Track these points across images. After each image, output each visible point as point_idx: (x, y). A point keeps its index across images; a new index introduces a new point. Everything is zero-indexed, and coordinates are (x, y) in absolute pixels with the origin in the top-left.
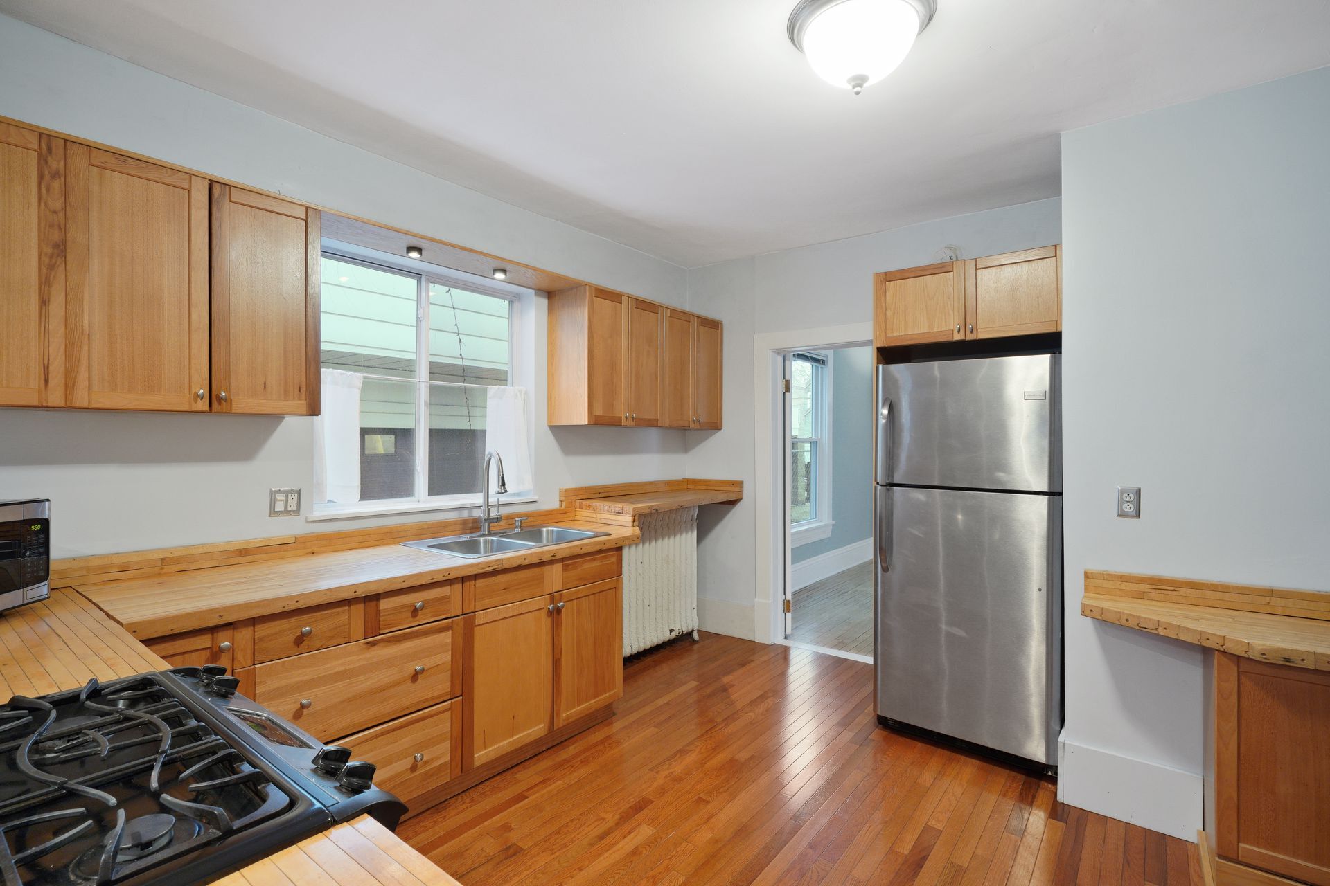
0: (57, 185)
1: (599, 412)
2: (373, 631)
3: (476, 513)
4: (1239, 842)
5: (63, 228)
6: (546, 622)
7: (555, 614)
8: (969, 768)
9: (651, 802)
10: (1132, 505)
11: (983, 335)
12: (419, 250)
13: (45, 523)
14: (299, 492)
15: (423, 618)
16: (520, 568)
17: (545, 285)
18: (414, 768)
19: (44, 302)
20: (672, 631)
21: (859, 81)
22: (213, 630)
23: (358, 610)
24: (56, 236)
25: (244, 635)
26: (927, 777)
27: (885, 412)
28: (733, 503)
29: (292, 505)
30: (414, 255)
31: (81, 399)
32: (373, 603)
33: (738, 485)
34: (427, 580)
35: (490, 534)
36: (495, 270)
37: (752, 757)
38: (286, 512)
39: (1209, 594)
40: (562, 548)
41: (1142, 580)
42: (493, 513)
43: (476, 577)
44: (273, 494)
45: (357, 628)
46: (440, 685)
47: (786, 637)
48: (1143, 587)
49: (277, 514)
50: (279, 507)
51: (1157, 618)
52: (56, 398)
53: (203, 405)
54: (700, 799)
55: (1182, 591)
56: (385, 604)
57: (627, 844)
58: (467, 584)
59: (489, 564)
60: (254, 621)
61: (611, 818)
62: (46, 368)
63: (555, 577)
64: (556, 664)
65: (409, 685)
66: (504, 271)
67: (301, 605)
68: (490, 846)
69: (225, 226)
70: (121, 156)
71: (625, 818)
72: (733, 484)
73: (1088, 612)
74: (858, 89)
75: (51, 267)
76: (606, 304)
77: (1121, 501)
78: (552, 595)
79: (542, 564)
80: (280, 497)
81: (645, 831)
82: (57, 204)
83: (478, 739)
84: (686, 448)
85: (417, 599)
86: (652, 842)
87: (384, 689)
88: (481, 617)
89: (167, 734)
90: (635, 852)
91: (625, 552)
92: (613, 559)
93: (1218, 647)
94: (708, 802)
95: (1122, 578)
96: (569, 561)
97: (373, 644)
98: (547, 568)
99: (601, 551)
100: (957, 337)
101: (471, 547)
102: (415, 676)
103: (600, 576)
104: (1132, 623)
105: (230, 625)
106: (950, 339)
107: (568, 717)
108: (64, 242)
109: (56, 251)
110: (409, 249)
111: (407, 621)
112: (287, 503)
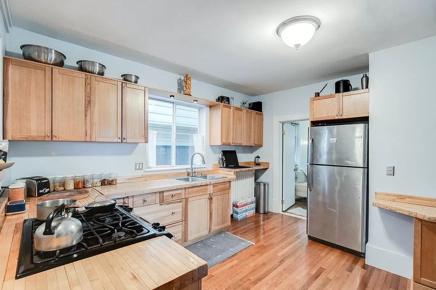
0: (89, 86)
1: (224, 142)
2: (162, 202)
3: (189, 170)
4: (421, 277)
5: (90, 97)
6: (208, 202)
7: (211, 199)
8: (337, 253)
10: (392, 172)
11: (344, 117)
12: (174, 96)
14: (142, 164)
15: (175, 198)
16: (201, 186)
17: (208, 104)
19: (86, 116)
21: (298, 46)
23: (158, 195)
24: (88, 99)
25: (131, 200)
26: (323, 254)
27: (311, 142)
28: (266, 169)
29: (141, 167)
30: (172, 97)
31: (93, 140)
32: (162, 194)
33: (268, 164)
34: (176, 188)
35: (193, 176)
37: (268, 245)
38: (139, 169)
39: (417, 200)
40: (213, 181)
41: (394, 195)
42: (194, 170)
43: (189, 188)
44: (136, 164)
45: (158, 200)
46: (179, 217)
47: (283, 211)
48: (394, 198)
49: (137, 169)
50: (138, 168)
51: (396, 207)
52: (88, 139)
53: (120, 141)
54: (252, 255)
55: (407, 199)
56: (165, 194)
57: (230, 265)
58: (186, 190)
59: (192, 184)
60: (133, 197)
62: (86, 132)
63: (210, 189)
64: (211, 214)
65: (171, 217)
67: (144, 193)
69: (125, 93)
72: (266, 163)
73: (374, 205)
74: (297, 48)
75: (87, 107)
77: (388, 170)
78: (210, 194)
79: (207, 185)
82: (89, 91)
83: (189, 233)
84: (251, 152)
85: (173, 193)
86: (237, 265)
87: (164, 217)
88: (190, 199)
89: (121, 217)
90: (232, 267)
91: (232, 183)
92: (228, 185)
93: (414, 216)
94: (254, 256)
95: (387, 195)
96: (215, 185)
97: (162, 205)
98: (208, 186)
99: (224, 182)
100: (336, 118)
101: (187, 180)
102: (172, 214)
103: (224, 190)
104: (388, 208)
105: (128, 197)
106: (334, 118)
108: (90, 100)
109: (89, 103)
110: (171, 96)
111: (170, 199)
112: (139, 166)
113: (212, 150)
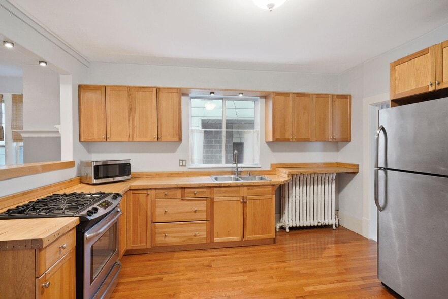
0: (131, 97)
1: (278, 136)
2: (183, 198)
3: (234, 170)
5: (132, 105)
6: (240, 206)
7: (244, 203)
9: (256, 271)
11: (445, 86)
12: (214, 93)
13: (130, 164)
14: (186, 160)
15: (197, 196)
16: (229, 186)
18: (195, 236)
19: (129, 120)
20: (319, 222)
21: (271, 6)
22: (147, 189)
23: (179, 191)
24: (131, 107)
25: (153, 192)
28: (354, 174)
29: (184, 164)
31: (135, 140)
32: (183, 190)
33: (357, 166)
34: (197, 186)
36: (240, 93)
38: (182, 166)
40: (246, 183)
42: (239, 170)
43: (214, 187)
44: (180, 160)
45: (179, 195)
46: (203, 215)
50: (181, 164)
52: (131, 140)
53: (156, 140)
54: (272, 277)
56: (187, 190)
58: (211, 189)
59: (217, 184)
60: (155, 189)
61: (241, 269)
62: (129, 134)
63: (244, 191)
64: (244, 220)
65: (193, 213)
66: (242, 93)
67: (164, 187)
68: (206, 263)
69: (160, 98)
70: (140, 88)
71: (244, 272)
72: (354, 165)
74: (271, 9)
75: (130, 113)
76: (282, 98)
78: (242, 197)
79: (238, 186)
80: (181, 162)
81: (246, 277)
82: (130, 101)
83: (215, 234)
84: (338, 150)
85: (196, 191)
86: (244, 281)
88: (216, 199)
94: (273, 279)
96: (250, 186)
97: (183, 200)
98: (240, 188)
99: (263, 185)
100: (431, 89)
102: (195, 211)
103: (263, 194)
105: (151, 189)
106: (427, 90)
107: (249, 238)
109: (131, 110)
110: (211, 93)
111: (192, 196)
112: (183, 163)
113: (270, 148)
